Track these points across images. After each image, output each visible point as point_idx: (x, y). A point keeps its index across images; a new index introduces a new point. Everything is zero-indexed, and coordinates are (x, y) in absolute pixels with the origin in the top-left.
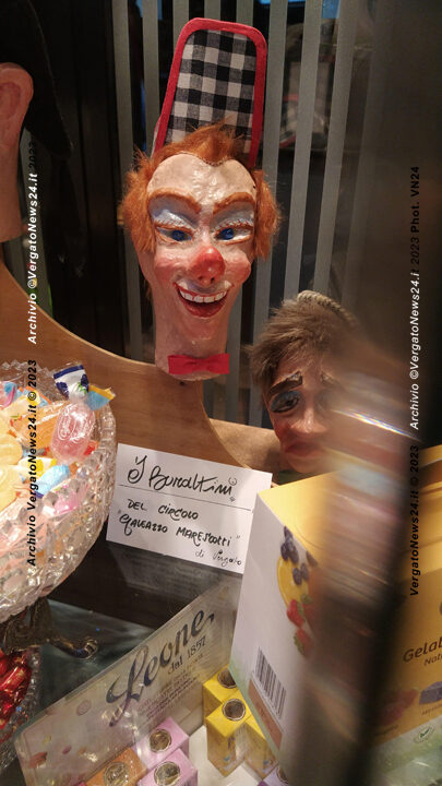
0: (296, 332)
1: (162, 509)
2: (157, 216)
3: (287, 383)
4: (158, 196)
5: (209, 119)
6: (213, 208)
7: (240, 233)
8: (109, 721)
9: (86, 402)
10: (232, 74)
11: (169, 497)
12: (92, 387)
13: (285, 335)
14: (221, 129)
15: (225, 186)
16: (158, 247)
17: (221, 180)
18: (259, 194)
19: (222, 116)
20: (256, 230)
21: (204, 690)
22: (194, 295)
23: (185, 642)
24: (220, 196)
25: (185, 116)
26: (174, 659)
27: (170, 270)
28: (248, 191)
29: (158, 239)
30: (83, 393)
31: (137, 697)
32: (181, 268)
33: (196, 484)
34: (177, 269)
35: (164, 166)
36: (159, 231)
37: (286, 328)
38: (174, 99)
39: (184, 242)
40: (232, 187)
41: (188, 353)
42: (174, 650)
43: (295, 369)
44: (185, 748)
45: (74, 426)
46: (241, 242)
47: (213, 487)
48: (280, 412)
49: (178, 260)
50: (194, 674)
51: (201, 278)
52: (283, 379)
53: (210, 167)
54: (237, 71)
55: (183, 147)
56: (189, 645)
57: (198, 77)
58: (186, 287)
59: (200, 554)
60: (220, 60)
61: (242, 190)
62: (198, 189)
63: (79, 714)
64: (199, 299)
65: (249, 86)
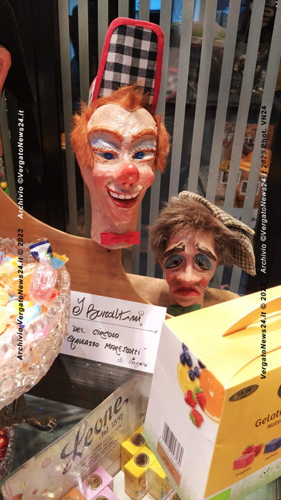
0: (180, 217)
1: (96, 332)
2: (94, 143)
3: (175, 250)
4: (95, 131)
5: (127, 82)
6: (131, 139)
7: (147, 155)
8: (63, 470)
9: (51, 264)
10: (142, 53)
11: (100, 324)
12: (54, 254)
13: (173, 219)
14: (135, 89)
15: (138, 124)
16: (95, 163)
17: (136, 121)
18: (158, 130)
19: (136, 80)
20: (157, 153)
21: (122, 449)
22: (119, 194)
23: (110, 418)
24: (135, 131)
25: (112, 80)
26: (103, 429)
27: (103, 178)
28: (153, 128)
29: (95, 159)
30: (49, 258)
31: (80, 454)
32: (111, 177)
33: (118, 315)
34: (108, 178)
35: (98, 112)
36: (95, 153)
37: (174, 215)
38: (105, 69)
39: (112, 160)
40: (143, 125)
41: (113, 231)
42: (103, 423)
43: (179, 241)
44: (111, 486)
45: (43, 280)
46: (148, 161)
47: (128, 317)
48: (170, 268)
49: (109, 172)
50: (115, 438)
51: (124, 184)
52: (172, 247)
53: (128, 113)
54: (145, 51)
55: (110, 100)
56: (113, 419)
57: (120, 55)
58: (114, 190)
59: (120, 360)
60: (134, 45)
61: (149, 128)
62: (122, 127)
63: (43, 467)
64: (122, 197)
65: (153, 62)
